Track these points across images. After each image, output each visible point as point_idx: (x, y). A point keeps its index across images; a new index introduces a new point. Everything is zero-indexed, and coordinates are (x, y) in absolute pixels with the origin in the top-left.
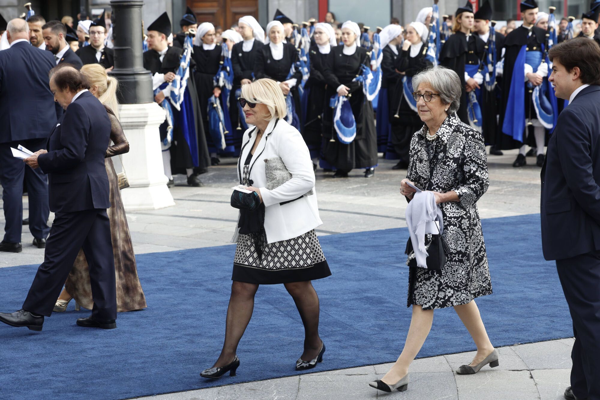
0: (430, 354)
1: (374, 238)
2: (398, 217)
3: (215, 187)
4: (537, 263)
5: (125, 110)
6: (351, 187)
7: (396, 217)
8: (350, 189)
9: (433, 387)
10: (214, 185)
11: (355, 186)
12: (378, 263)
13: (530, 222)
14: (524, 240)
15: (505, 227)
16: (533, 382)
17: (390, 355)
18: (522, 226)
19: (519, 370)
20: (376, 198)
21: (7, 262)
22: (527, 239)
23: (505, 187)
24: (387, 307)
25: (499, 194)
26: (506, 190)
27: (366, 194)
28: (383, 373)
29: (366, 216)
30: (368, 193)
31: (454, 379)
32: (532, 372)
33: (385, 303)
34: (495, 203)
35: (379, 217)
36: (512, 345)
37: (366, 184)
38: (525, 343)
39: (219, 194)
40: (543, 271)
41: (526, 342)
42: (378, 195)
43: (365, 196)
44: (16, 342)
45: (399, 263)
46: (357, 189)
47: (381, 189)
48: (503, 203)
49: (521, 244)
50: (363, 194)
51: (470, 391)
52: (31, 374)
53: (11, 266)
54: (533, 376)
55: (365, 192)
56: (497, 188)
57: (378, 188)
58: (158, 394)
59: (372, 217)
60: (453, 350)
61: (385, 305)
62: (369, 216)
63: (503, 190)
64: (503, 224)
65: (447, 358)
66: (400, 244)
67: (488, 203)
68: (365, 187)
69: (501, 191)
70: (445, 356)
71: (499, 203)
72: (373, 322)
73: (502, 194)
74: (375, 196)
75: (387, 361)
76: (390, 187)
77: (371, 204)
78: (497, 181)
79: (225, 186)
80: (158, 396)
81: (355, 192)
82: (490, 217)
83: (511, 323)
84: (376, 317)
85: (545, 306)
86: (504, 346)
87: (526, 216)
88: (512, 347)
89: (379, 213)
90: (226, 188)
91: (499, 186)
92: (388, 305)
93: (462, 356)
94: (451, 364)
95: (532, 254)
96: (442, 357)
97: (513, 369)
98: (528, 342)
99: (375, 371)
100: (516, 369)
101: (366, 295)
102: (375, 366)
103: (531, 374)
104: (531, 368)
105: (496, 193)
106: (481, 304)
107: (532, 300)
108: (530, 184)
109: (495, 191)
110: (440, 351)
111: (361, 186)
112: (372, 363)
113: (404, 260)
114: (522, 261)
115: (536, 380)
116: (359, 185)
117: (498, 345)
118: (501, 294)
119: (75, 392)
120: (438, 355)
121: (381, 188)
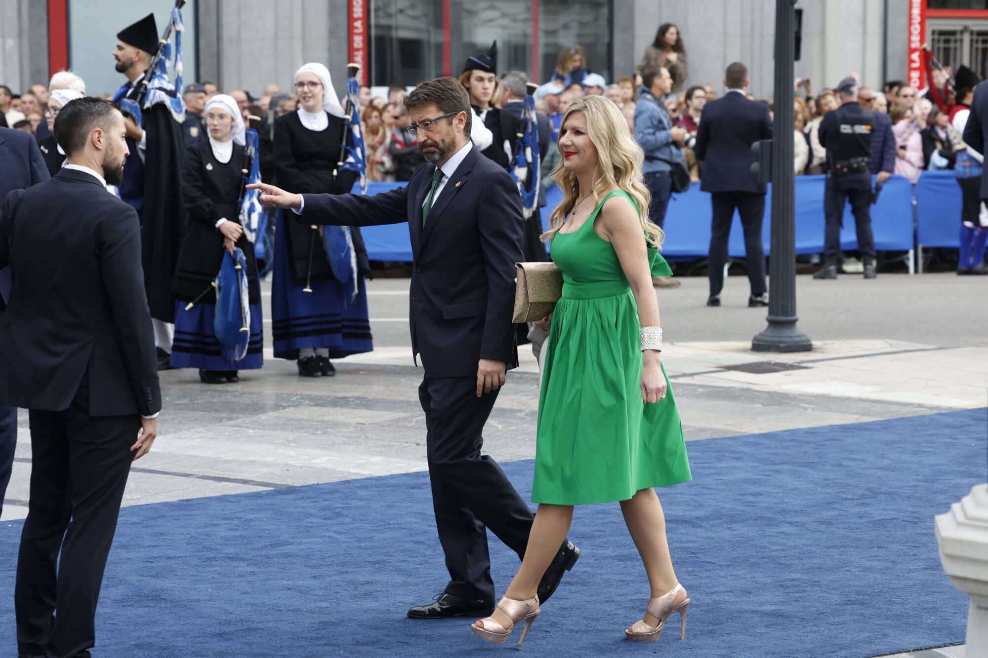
2: (206, 474)
7: (201, 474)
25: (407, 427)
34: (398, 444)
47: (173, 419)
48: (415, 445)
56: (402, 415)
57: (167, 417)
59: (153, 475)
62: (148, 475)
63: (414, 419)
67: (383, 446)
69: (412, 421)
71: (406, 445)
73: (411, 427)
76: (191, 414)
78: (403, 402)
82: (388, 473)
91: (406, 412)
105: (401, 424)
121: (173, 416)
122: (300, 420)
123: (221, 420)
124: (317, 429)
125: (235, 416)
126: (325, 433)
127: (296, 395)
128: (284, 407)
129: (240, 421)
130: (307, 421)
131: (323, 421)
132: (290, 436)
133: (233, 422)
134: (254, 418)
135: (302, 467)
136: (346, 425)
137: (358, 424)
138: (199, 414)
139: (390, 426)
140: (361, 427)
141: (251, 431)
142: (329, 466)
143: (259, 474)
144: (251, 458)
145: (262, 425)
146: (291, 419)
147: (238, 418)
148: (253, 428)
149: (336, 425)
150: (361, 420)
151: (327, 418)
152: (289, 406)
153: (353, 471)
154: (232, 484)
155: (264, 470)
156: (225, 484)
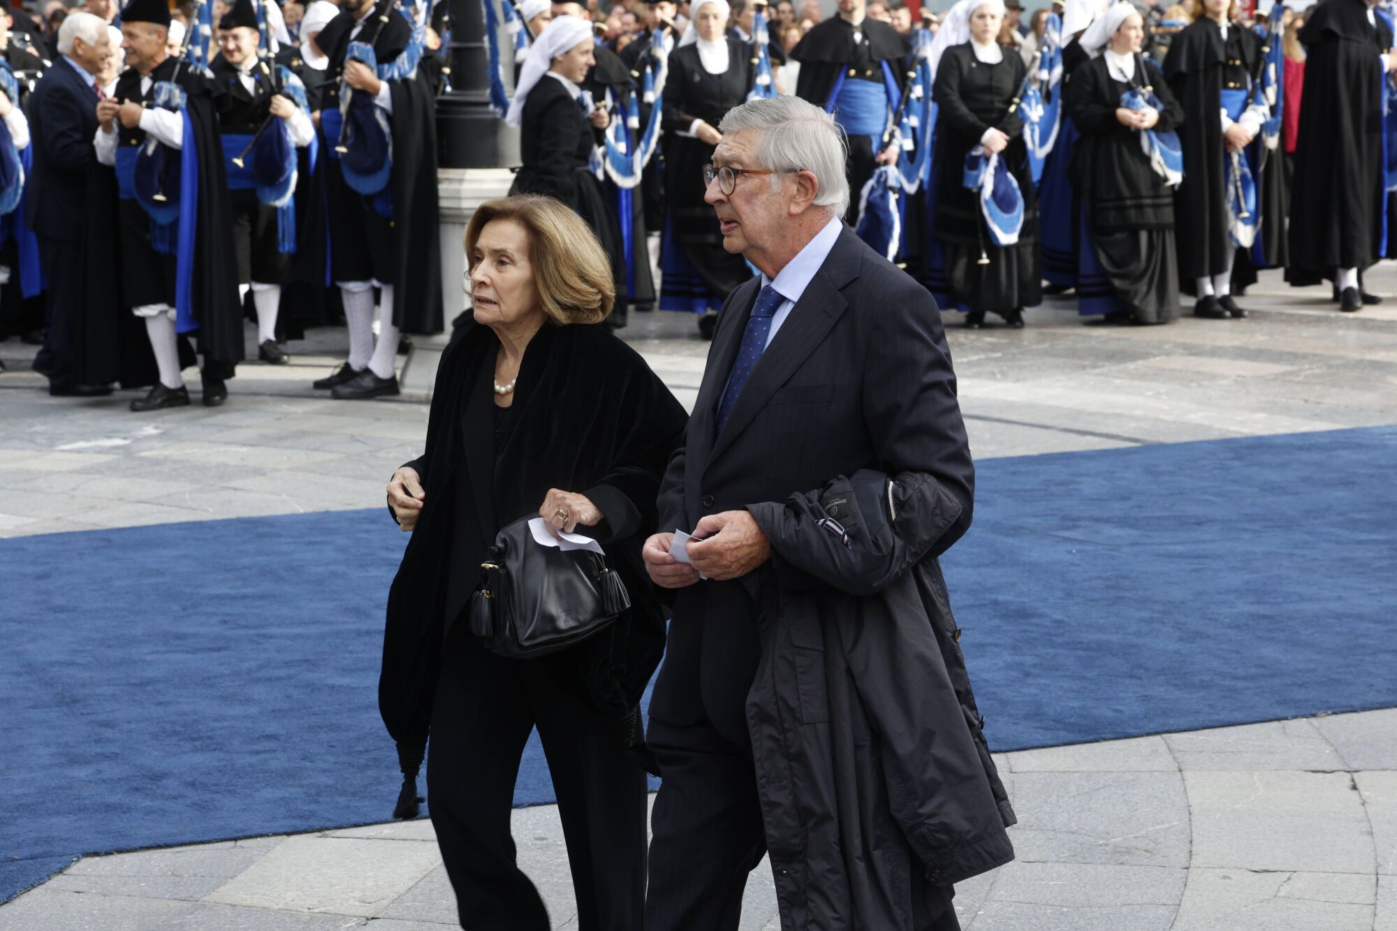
0: (1132, 731)
1: (1014, 473)
2: (1068, 427)
3: (666, 354)
4: (1374, 537)
5: (471, 181)
6: (965, 360)
7: (1062, 427)
8: (962, 363)
9: (1137, 803)
10: (663, 350)
11: (974, 358)
12: (1021, 527)
13: (1360, 446)
14: (1347, 483)
15: (1305, 456)
16: (1357, 798)
17: (1042, 731)
18: (1342, 453)
19: (1327, 769)
20: (1019, 385)
21: (211, 510)
22: (1354, 483)
23: (1307, 366)
24: (1037, 625)
25: (1292, 382)
26: (1308, 372)
27: (998, 376)
28: (1025, 769)
29: (997, 424)
30: (1002, 373)
31: (1182, 789)
32: (1356, 776)
33: (1033, 615)
34: (1282, 400)
35: (1026, 428)
36: (1314, 715)
37: (999, 355)
38: (1343, 712)
39: (674, 368)
40: (1386, 553)
41: (1343, 709)
42: (1024, 379)
43: (996, 379)
44: (228, 683)
45: (1068, 528)
46: (978, 363)
47: (1032, 365)
48: (1302, 402)
49: (1340, 493)
50: (992, 376)
51: (1218, 815)
52: (258, 753)
53: (219, 517)
54: (1358, 786)
55: (996, 371)
56: (1289, 368)
57: (1026, 363)
58: (533, 805)
59: (1010, 426)
60: (1183, 722)
61: (1035, 620)
62: (1003, 425)
63: (1303, 374)
64: (1300, 448)
65: (1169, 741)
66: (1071, 487)
67: (1266, 402)
68: (997, 360)
69: (1298, 376)
70: (1164, 736)
71: (1291, 401)
72: (1008, 657)
73: (1299, 382)
74: (1018, 380)
75: (1036, 743)
76: (1052, 360)
77: (1010, 398)
78: (1290, 353)
79: (687, 352)
80: (532, 809)
81: (974, 370)
83: (1312, 666)
84: (1015, 648)
85: (1388, 631)
86: (1295, 717)
87: (1352, 431)
88: (1313, 720)
89: (1027, 419)
90: (690, 355)
91: (1292, 364)
92: (1039, 621)
93: (1201, 738)
94: (1178, 755)
95: (1364, 516)
96: (1156, 739)
97: (1313, 769)
98: (1349, 709)
99: (1008, 766)
100: (1319, 769)
101: (994, 597)
102: (1010, 755)
103: (1353, 780)
104: (1355, 766)
105: (1287, 378)
106: (1247, 625)
107: (1360, 617)
108: (1361, 361)
109: (1284, 374)
110: (1153, 726)
111: (986, 359)
112: (1004, 748)
113: (1078, 523)
114: (1339, 532)
115: (1365, 794)
116: (982, 356)
117: (1283, 715)
118: (1291, 602)
119: (354, 794)
120: (1148, 734)
121: (1032, 362)
122: (1172, 370)
123: (1084, 368)
124: (1191, 381)
125: (1100, 363)
126: (1200, 386)
127: (1169, 342)
128: (1155, 356)
129: (1106, 369)
130: (1181, 371)
131: (1198, 373)
132: (1163, 388)
133: (1098, 371)
134: (1122, 367)
135: (1174, 423)
136: (1224, 377)
137: (1239, 376)
138: (1060, 361)
139: (1275, 380)
140: (1241, 381)
141: (1118, 381)
142: (1206, 422)
143: (1127, 428)
144: (1118, 411)
145: (1132, 376)
146: (1163, 369)
147: (1103, 366)
148: (1119, 378)
149: (1213, 377)
150: (1242, 373)
151: (1203, 369)
152: (1159, 355)
153: (1233, 428)
154: (1096, 439)
155: (1133, 425)
156: (1089, 438)
